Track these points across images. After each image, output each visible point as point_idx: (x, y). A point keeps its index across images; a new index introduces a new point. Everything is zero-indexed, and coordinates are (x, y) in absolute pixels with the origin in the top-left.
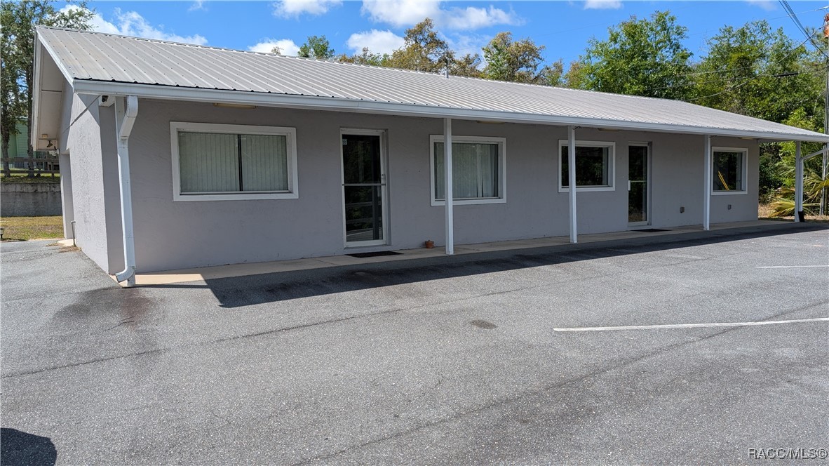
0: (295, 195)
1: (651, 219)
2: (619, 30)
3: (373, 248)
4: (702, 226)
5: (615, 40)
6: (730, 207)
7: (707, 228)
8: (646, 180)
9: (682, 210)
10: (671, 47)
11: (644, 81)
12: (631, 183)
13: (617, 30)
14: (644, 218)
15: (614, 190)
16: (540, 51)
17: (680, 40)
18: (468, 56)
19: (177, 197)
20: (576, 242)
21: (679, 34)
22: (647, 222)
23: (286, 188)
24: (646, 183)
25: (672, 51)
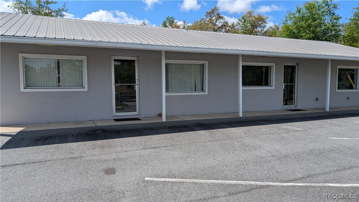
0: (86, 89)
1: (297, 104)
2: (302, 7)
3: (130, 116)
4: (324, 108)
5: (299, 12)
6: (348, 98)
7: (328, 110)
8: (295, 83)
9: (317, 99)
10: (330, 14)
11: (313, 32)
12: (285, 85)
13: (301, 6)
14: (293, 104)
15: (274, 88)
16: (266, 19)
17: (335, 10)
18: (233, 23)
19: (22, 90)
20: (241, 116)
21: (334, 8)
22: (295, 105)
23: (82, 86)
24: (295, 85)
25: (330, 16)
